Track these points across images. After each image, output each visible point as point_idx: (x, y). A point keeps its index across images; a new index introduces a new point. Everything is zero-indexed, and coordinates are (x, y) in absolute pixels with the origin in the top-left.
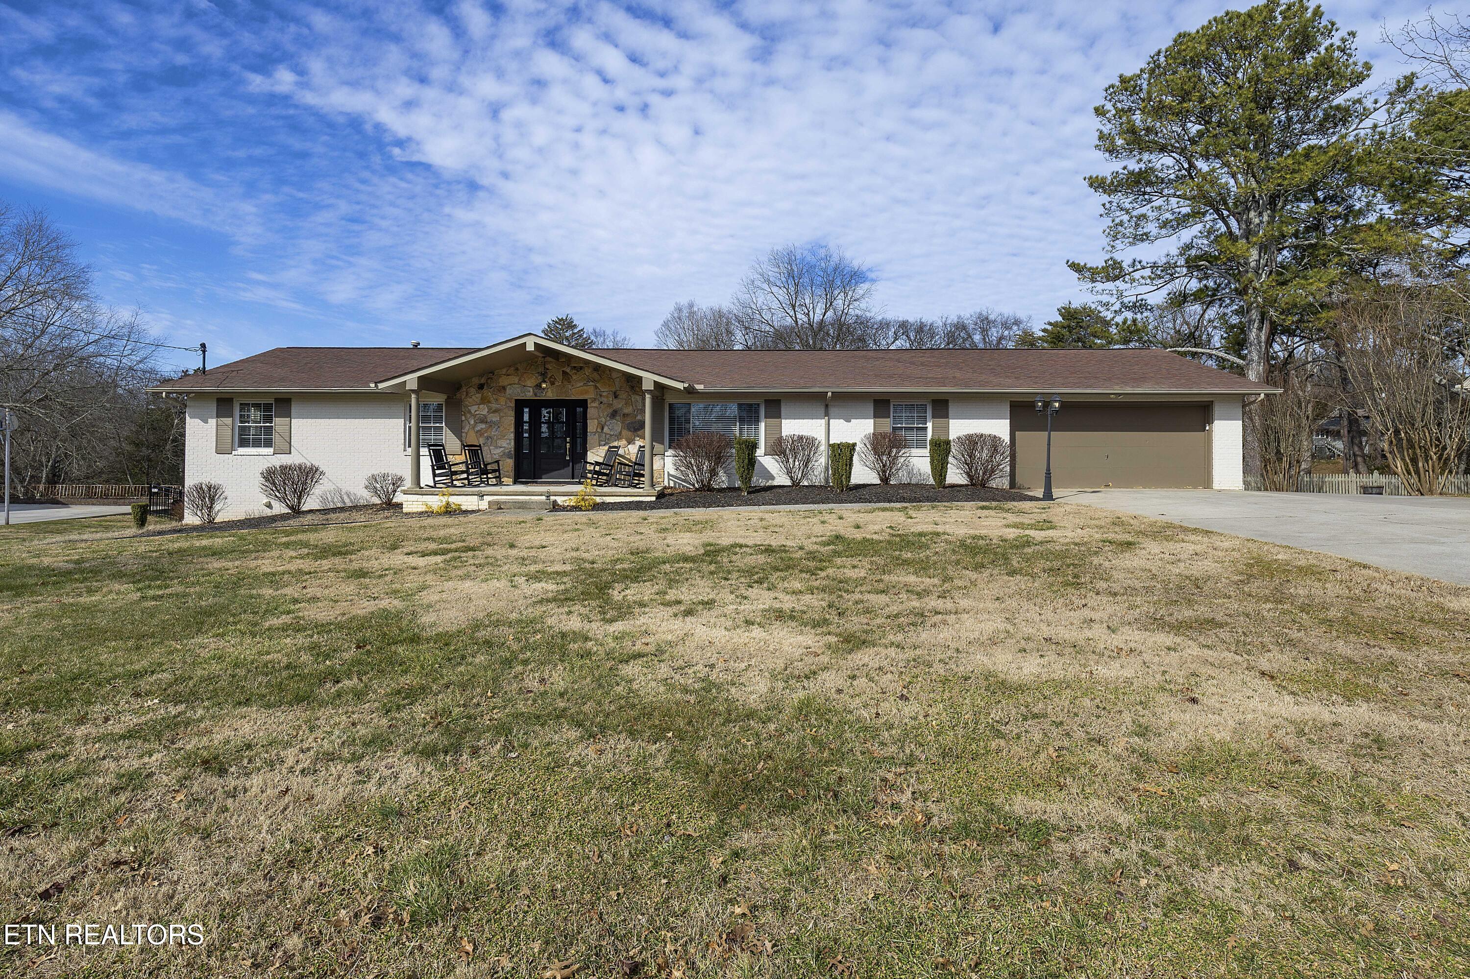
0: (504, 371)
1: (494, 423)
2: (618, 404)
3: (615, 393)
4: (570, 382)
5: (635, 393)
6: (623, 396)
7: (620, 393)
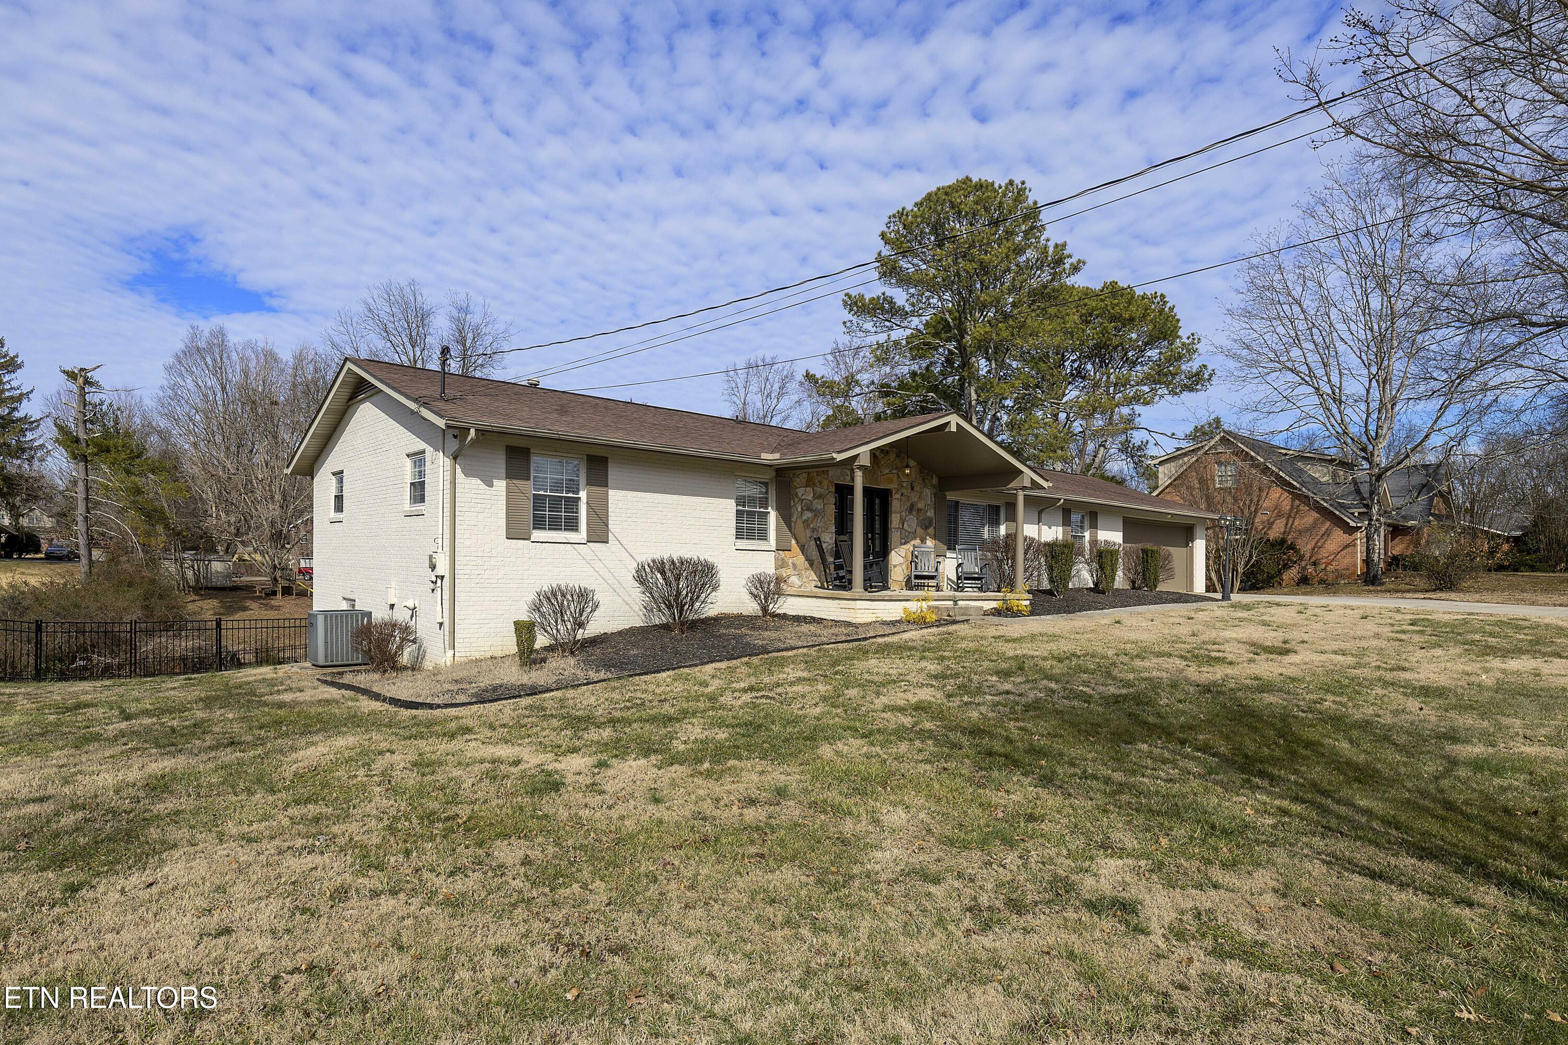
1: (819, 511)
2: (914, 497)
3: (912, 484)
5: (926, 486)
6: (917, 488)
7: (915, 484)
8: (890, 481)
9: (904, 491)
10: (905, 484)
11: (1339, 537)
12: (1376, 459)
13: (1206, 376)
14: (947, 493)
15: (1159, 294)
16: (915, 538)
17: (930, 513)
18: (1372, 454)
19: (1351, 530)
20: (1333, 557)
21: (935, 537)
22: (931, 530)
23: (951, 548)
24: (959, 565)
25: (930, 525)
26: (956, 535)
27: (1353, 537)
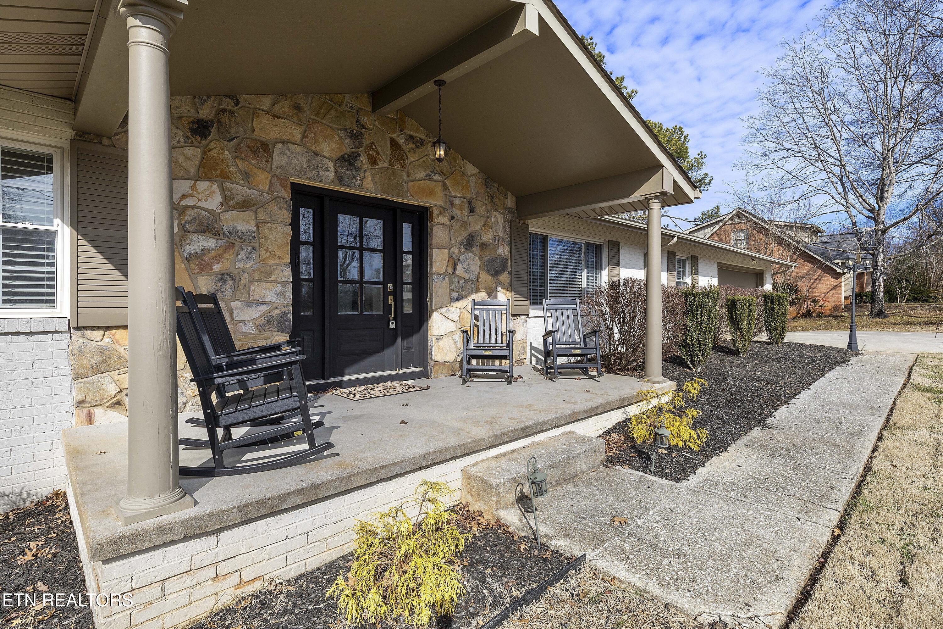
0: (266, 102)
1: (241, 236)
2: (475, 225)
3: (470, 203)
4: (403, 166)
5: (495, 208)
6: (481, 210)
7: (477, 204)
8: (431, 193)
9: (456, 212)
10: (457, 202)
11: (828, 281)
12: (883, 217)
13: (707, 181)
14: (530, 222)
15: (678, 127)
16: (478, 290)
17: (503, 251)
18: (879, 214)
19: (837, 276)
20: (823, 295)
21: (511, 287)
22: (504, 277)
23: (536, 302)
24: (549, 333)
25: (503, 268)
26: (543, 283)
27: (839, 281)
